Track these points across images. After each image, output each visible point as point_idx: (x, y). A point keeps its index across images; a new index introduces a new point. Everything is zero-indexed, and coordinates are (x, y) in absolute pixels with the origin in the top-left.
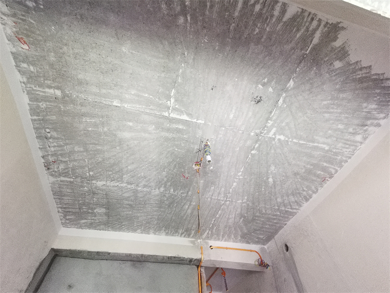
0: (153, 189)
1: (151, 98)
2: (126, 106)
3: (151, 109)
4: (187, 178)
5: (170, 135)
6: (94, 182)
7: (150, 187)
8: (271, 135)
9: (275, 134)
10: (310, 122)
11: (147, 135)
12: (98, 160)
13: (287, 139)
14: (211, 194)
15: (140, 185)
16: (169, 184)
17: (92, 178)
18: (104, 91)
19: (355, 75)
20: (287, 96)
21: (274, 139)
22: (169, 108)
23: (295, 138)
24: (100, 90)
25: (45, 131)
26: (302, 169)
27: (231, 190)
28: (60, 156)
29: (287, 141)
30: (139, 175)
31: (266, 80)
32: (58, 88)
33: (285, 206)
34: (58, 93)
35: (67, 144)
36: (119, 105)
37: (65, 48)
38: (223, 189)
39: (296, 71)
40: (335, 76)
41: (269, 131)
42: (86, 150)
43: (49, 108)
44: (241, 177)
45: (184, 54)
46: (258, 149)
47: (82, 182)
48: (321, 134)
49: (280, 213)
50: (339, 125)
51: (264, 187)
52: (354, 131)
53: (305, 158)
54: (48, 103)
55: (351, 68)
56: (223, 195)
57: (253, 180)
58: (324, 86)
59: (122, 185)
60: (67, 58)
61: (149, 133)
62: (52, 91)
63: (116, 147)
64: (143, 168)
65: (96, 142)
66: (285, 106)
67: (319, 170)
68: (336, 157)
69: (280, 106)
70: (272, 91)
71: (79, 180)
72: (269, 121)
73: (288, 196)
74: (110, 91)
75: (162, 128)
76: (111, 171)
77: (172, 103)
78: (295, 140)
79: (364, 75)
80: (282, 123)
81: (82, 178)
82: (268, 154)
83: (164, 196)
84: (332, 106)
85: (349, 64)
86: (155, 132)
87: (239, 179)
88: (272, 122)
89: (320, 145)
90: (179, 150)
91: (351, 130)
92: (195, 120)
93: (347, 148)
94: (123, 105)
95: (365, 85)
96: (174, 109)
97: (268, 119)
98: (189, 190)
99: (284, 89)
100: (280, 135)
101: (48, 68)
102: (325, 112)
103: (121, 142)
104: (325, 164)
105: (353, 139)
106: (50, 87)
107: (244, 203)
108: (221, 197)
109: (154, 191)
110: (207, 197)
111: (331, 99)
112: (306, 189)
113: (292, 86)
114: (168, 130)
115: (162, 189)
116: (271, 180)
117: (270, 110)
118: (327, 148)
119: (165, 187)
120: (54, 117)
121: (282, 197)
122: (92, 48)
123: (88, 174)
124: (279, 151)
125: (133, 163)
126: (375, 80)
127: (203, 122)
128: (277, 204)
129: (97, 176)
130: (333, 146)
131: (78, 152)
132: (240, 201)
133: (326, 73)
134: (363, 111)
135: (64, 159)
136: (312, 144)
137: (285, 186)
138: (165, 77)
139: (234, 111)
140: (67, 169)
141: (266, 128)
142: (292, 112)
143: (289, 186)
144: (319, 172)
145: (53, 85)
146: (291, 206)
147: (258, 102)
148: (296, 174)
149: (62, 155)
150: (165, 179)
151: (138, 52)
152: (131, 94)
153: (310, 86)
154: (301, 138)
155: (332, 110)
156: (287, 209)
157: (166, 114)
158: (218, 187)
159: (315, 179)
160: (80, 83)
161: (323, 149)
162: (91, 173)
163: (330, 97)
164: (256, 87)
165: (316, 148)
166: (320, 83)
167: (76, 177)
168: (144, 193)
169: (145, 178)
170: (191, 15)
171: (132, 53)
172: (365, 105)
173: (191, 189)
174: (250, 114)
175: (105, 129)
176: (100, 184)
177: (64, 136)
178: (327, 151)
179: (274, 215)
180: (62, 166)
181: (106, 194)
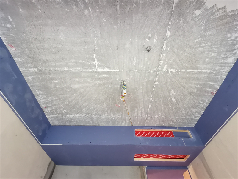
0: (101, 115)
1: (84, 62)
2: (72, 70)
3: (85, 69)
4: (119, 106)
5: (101, 82)
6: (68, 115)
7: (99, 114)
8: (164, 70)
9: (167, 69)
10: (190, 56)
11: (88, 84)
12: (66, 103)
13: (177, 71)
14: (137, 114)
15: (93, 114)
16: (109, 111)
17: (66, 113)
18: (58, 64)
19: (215, 16)
20: (168, 42)
21: (168, 72)
22: (95, 66)
23: (183, 69)
24: (56, 64)
25: (36, 91)
26: (194, 89)
27: (148, 110)
28: (47, 104)
29: (178, 72)
30: (91, 108)
31: (150, 35)
32: (35, 67)
33: (189, 116)
34: (36, 70)
35: (48, 97)
36: (68, 70)
37: (32, 45)
38: (143, 110)
39: (169, 24)
40: (198, 20)
41: (163, 68)
42: (59, 99)
43: (34, 79)
44: (152, 101)
45: (94, 32)
46: (159, 81)
47: (62, 116)
48: (201, 62)
49: (187, 121)
50: (213, 54)
51: (170, 105)
52: (225, 56)
53: (194, 82)
54: (33, 77)
55: (209, 12)
56: (144, 114)
57: (161, 101)
58: (193, 30)
59: (83, 115)
60: (34, 50)
61: (89, 83)
62: (32, 69)
63: (73, 94)
64: (92, 104)
65: (63, 93)
66: (169, 49)
67: (207, 88)
68: (217, 77)
69: (165, 50)
70: (156, 41)
71: (60, 115)
72: (160, 61)
73: (190, 109)
74: (61, 63)
75: (95, 79)
76: (75, 108)
77: (96, 63)
78: (183, 71)
79: (221, 14)
80: (170, 61)
81: (61, 114)
82: (166, 83)
83: (109, 119)
84: (203, 42)
85: (207, 10)
86: (92, 81)
87: (152, 102)
88: (163, 62)
89: (202, 70)
90: (109, 90)
91: (222, 56)
92: (113, 70)
93: (223, 69)
94: (70, 69)
95: (225, 21)
96: (99, 66)
97: (159, 60)
98: (122, 113)
99: (164, 38)
100: (171, 69)
101: (27, 57)
102: (199, 47)
103: (75, 91)
104: (211, 83)
105: (226, 62)
106: (31, 68)
107: (160, 117)
108: (144, 115)
109: (101, 116)
110: (134, 116)
111: (201, 37)
112: (202, 103)
113: (169, 35)
114: (99, 79)
115: (106, 115)
116: (174, 100)
117: (159, 54)
118: (208, 72)
119: (107, 113)
120: (38, 83)
121: (186, 110)
122: (45, 41)
123: (63, 111)
124: (173, 79)
125: (85, 102)
126: (232, 15)
127: (118, 70)
128: (183, 114)
129: (69, 112)
130: (213, 70)
131: (55, 100)
132: (157, 116)
133: (191, 20)
134: (229, 40)
135: (49, 105)
136: (196, 71)
137: (186, 103)
138: (88, 48)
139: (135, 60)
140: (52, 110)
141: (160, 66)
142: (174, 52)
143: (188, 102)
144: (208, 89)
145: (32, 66)
146: (194, 115)
147: (149, 51)
148: (191, 93)
149: (47, 103)
150: (106, 109)
151: (69, 37)
152: (72, 62)
153: (182, 31)
154: (186, 68)
155: (204, 45)
156: (191, 118)
157: (95, 70)
158: (140, 109)
159: (206, 94)
160: (45, 62)
161: (206, 73)
162: (65, 111)
163: (200, 36)
164: (145, 41)
165: (200, 73)
166: (189, 28)
167: (59, 114)
168: (97, 118)
169: (95, 109)
170: (91, 7)
171: (65, 39)
172: (229, 35)
173: (123, 112)
174: (146, 59)
175: (65, 85)
176: (71, 116)
177: (46, 92)
178: (210, 73)
179: (183, 123)
180: (50, 109)
181: (76, 122)
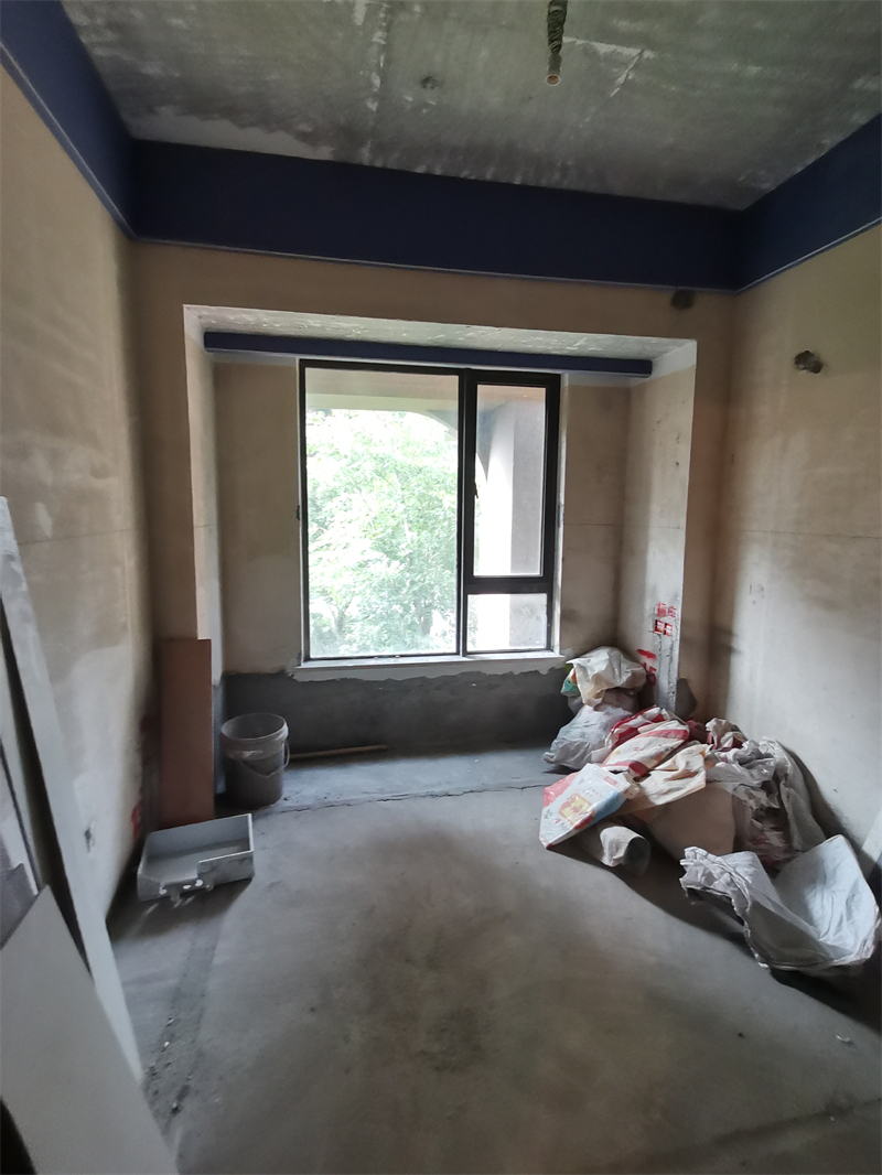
22: (636, 66)
31: (424, 112)
66: (361, 74)
69: (374, 72)
70: (404, 96)
72: (384, 41)
80: (346, 37)
88: (374, 40)
92: (579, 42)
113: (369, 103)
117: (393, 66)
141: (384, 24)
147: (427, 78)
157: (648, 54)
164: (440, 102)
